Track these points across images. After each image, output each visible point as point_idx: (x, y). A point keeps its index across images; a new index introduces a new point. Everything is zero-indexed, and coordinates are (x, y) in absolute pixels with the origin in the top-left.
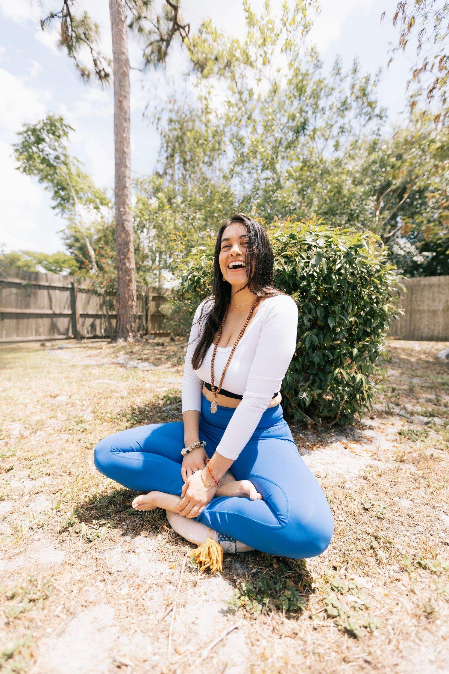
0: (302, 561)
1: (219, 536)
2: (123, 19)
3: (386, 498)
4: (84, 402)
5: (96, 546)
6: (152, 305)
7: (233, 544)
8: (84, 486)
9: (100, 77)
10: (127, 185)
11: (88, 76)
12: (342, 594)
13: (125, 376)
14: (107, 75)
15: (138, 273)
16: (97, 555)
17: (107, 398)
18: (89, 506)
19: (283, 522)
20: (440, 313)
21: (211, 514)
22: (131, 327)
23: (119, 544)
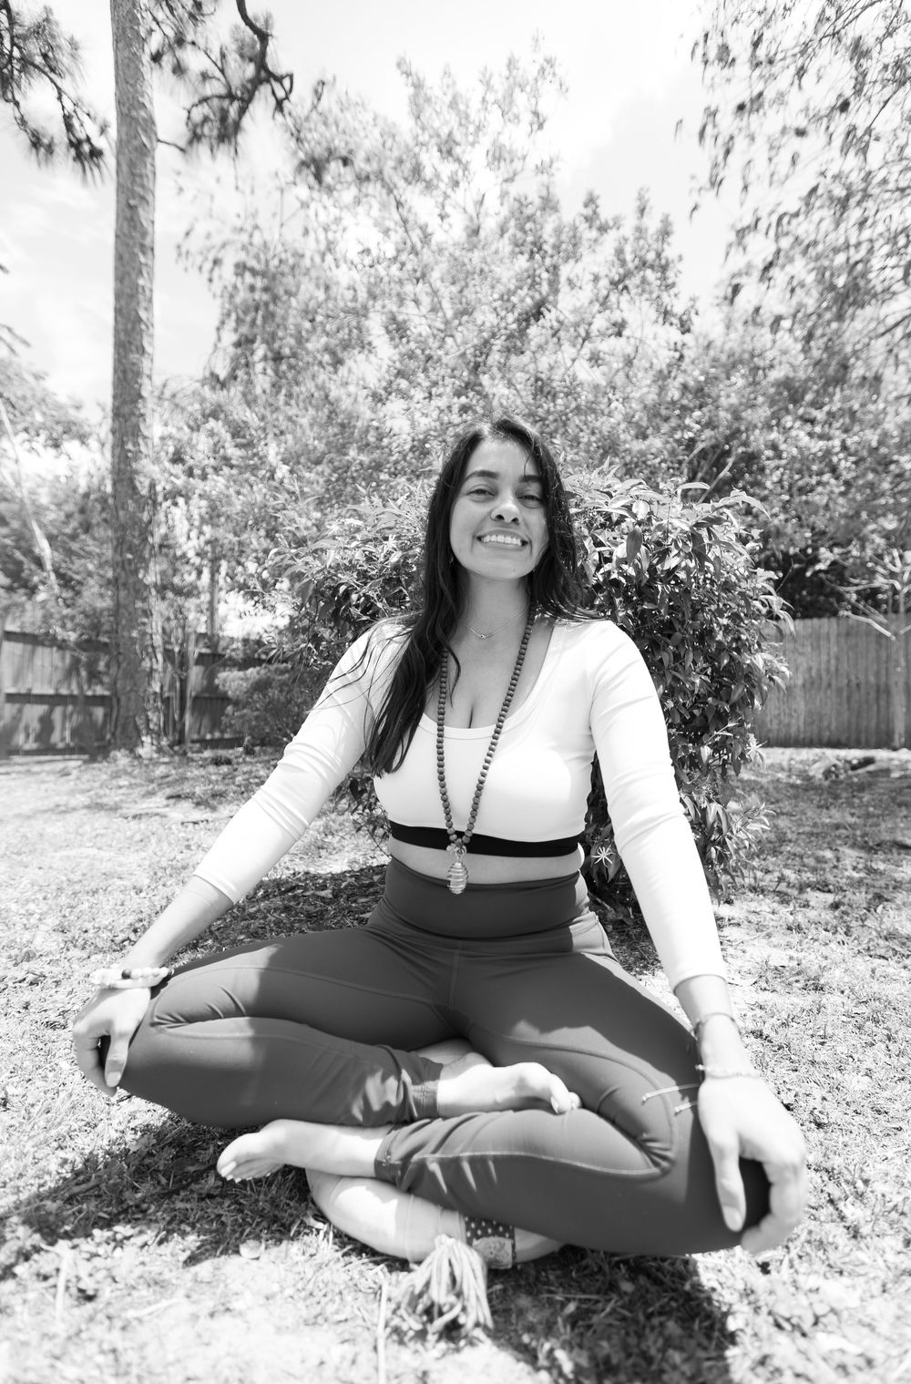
0: (686, 1262)
1: (468, 1224)
2: (143, 34)
3: (818, 1076)
4: (32, 907)
5: (111, 1311)
6: (195, 675)
7: (508, 1243)
8: (53, 1132)
9: (79, 157)
10: (144, 393)
11: (50, 149)
12: (804, 1335)
13: (138, 837)
14: (96, 153)
15: (163, 598)
16: (115, 1338)
17: (95, 892)
18: (76, 1189)
19: (664, 1158)
20: (798, 692)
21: (444, 1164)
22: (148, 721)
23: (181, 1293)
